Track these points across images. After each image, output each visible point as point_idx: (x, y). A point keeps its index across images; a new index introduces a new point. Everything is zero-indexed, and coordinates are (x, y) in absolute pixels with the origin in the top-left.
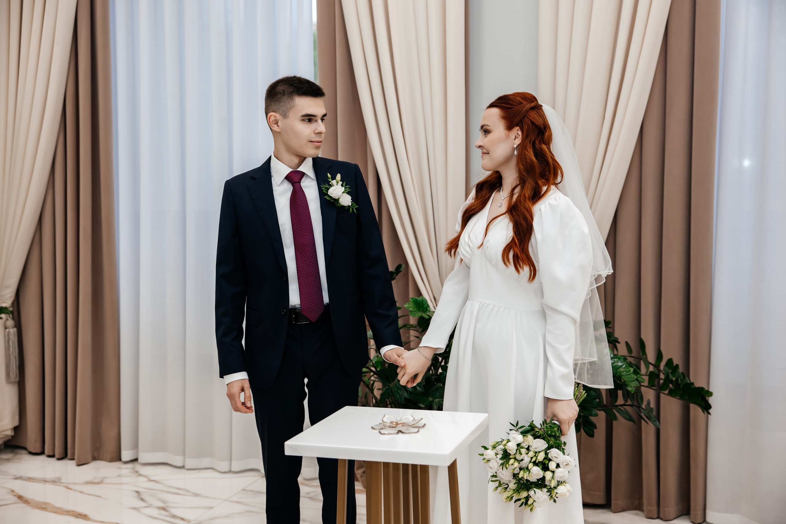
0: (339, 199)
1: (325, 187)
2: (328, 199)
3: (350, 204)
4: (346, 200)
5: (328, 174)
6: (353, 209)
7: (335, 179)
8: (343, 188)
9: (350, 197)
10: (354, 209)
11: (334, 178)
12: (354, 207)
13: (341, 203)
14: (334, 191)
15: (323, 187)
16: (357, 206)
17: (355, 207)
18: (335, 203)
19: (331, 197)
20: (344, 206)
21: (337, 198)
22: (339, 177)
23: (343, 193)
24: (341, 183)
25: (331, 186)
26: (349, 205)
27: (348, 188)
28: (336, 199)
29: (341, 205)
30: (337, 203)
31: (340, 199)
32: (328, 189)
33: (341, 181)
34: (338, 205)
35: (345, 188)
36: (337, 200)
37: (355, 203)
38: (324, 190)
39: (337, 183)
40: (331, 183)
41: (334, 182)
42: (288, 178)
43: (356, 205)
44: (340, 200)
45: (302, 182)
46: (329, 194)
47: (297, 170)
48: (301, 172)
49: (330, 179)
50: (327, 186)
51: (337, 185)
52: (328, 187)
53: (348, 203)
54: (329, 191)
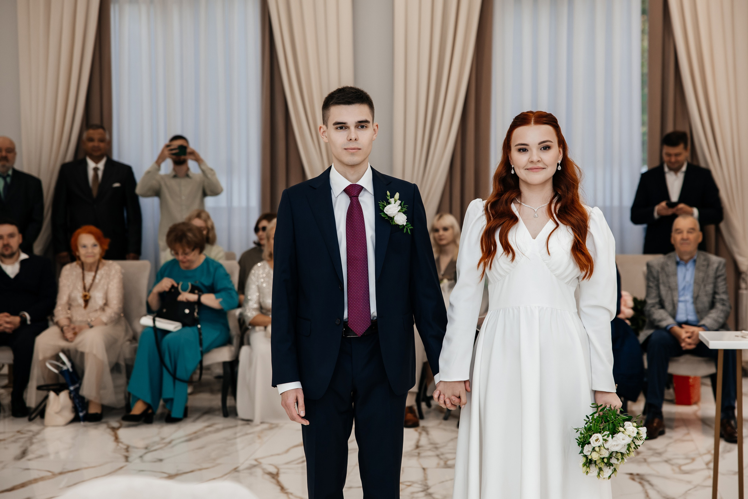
0: (394, 217)
1: (382, 204)
2: (383, 216)
3: (405, 224)
4: (401, 219)
5: (388, 191)
6: (407, 229)
7: (393, 197)
8: (400, 207)
9: (406, 217)
11: (392, 196)
12: (408, 227)
13: (395, 222)
14: (390, 208)
15: (380, 204)
16: (412, 227)
17: (410, 228)
18: (389, 221)
19: (386, 215)
20: (398, 225)
21: (392, 216)
22: (397, 195)
23: (399, 212)
24: (400, 202)
25: (389, 203)
26: (403, 225)
27: (406, 208)
28: (392, 217)
30: (392, 221)
31: (394, 218)
33: (399, 199)
34: (393, 224)
35: (402, 207)
36: (392, 219)
37: (410, 224)
38: (380, 206)
39: (395, 201)
40: (389, 201)
41: (392, 200)
42: (347, 191)
43: (411, 226)
44: (395, 219)
45: (360, 197)
46: (384, 211)
47: (356, 183)
48: (360, 186)
49: (388, 197)
50: (384, 203)
51: (395, 203)
52: (386, 205)
53: (402, 222)
54: (386, 208)
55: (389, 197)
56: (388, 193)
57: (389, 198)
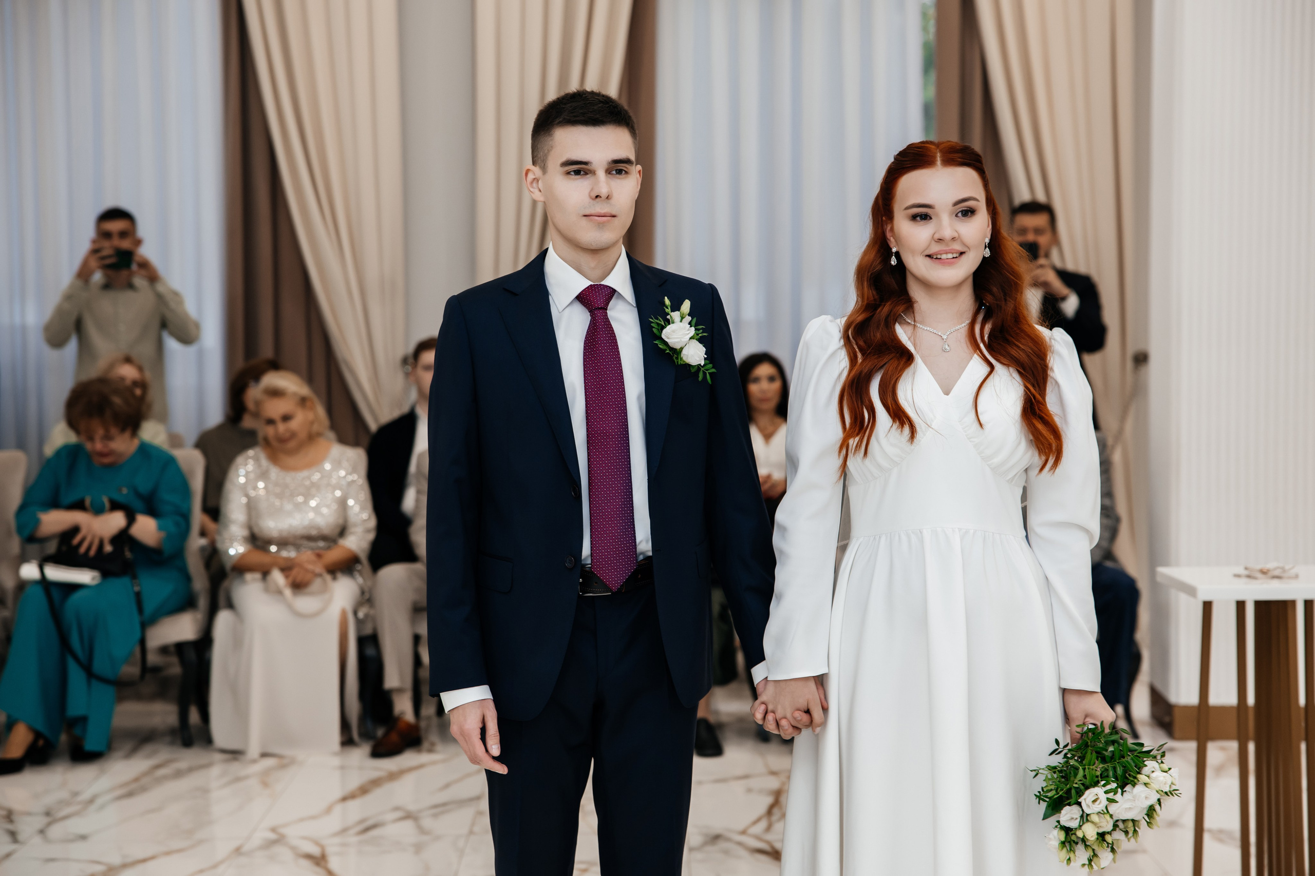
0: (682, 349)
1: (658, 324)
2: (661, 346)
3: (702, 363)
4: (695, 354)
5: (666, 298)
6: (704, 374)
7: (679, 310)
8: (693, 328)
9: (705, 349)
10: (708, 374)
11: (676, 307)
12: (707, 370)
13: (684, 359)
14: (674, 331)
15: (653, 323)
16: (713, 370)
17: (709, 371)
18: (672, 357)
19: (666, 343)
20: (688, 366)
21: (678, 347)
22: (686, 306)
23: (691, 338)
24: (689, 318)
25: (668, 322)
26: (700, 365)
27: (701, 331)
28: (676, 349)
29: (684, 362)
30: (677, 358)
31: (684, 350)
32: (663, 328)
33: (689, 315)
34: (678, 362)
35: (696, 329)
36: (677, 352)
37: (710, 363)
38: (654, 328)
39: (682, 318)
40: (668, 317)
41: (676, 315)
42: (583, 298)
43: (713, 368)
44: (684, 352)
45: (610, 310)
46: (663, 336)
47: (601, 283)
48: (610, 287)
49: (667, 308)
50: (660, 321)
51: (681, 321)
52: (663, 324)
53: (698, 359)
54: (664, 331)
55: (669, 308)
56: (667, 301)
57: (668, 310)
